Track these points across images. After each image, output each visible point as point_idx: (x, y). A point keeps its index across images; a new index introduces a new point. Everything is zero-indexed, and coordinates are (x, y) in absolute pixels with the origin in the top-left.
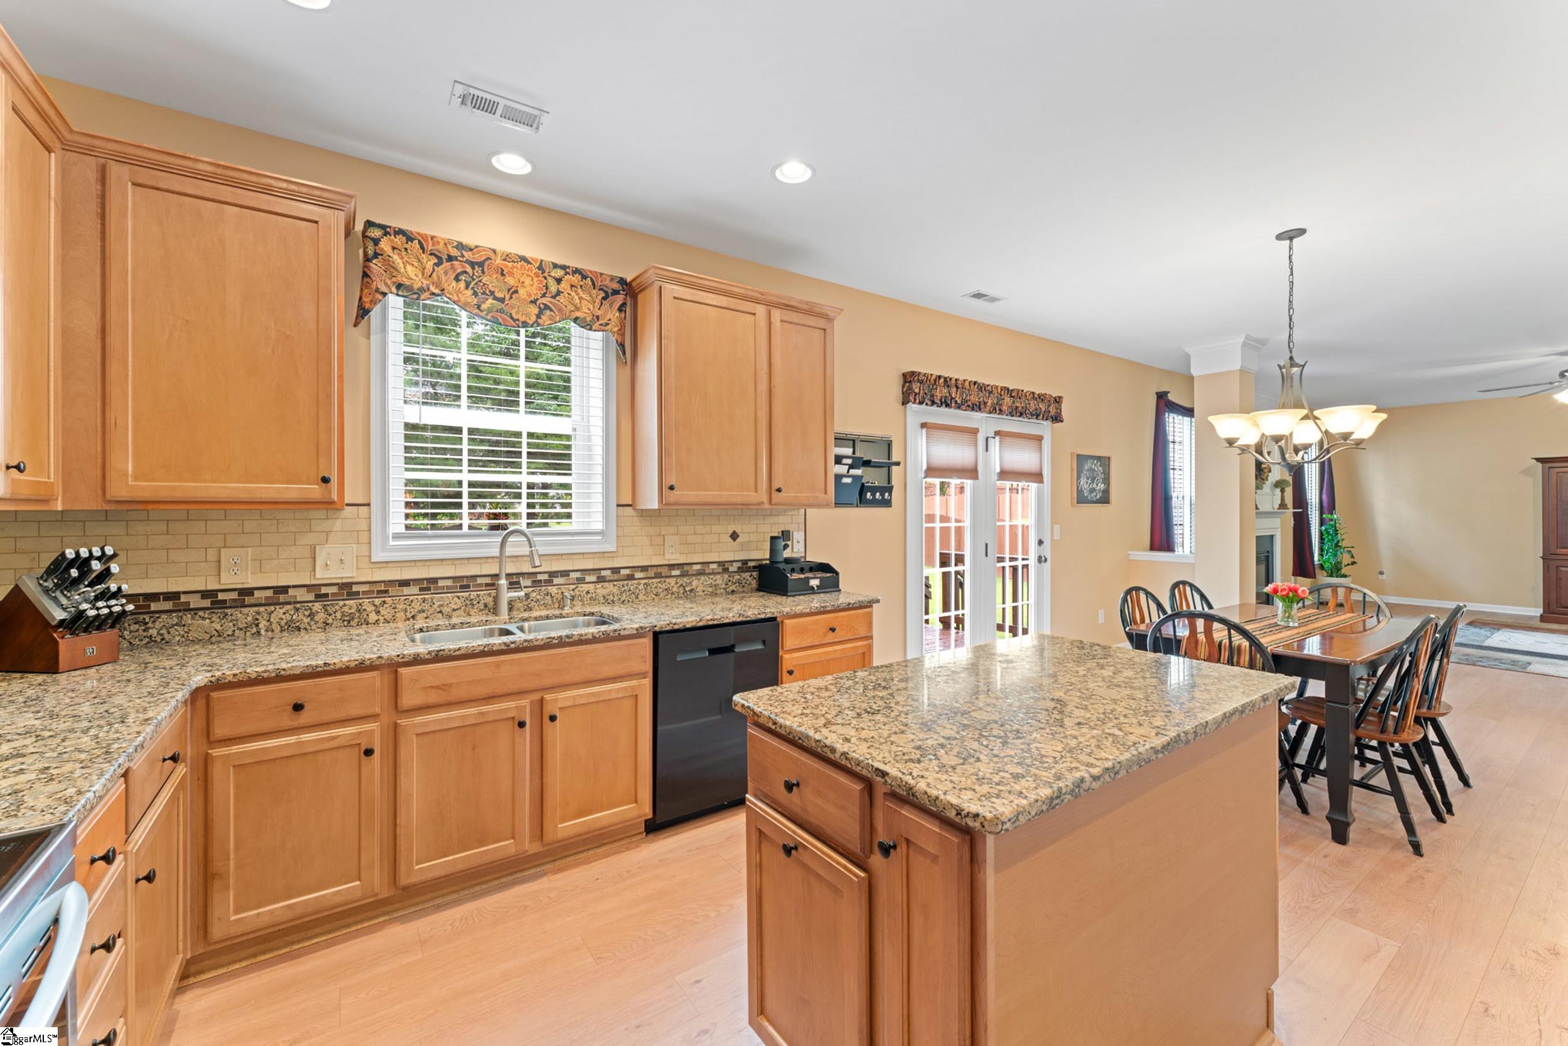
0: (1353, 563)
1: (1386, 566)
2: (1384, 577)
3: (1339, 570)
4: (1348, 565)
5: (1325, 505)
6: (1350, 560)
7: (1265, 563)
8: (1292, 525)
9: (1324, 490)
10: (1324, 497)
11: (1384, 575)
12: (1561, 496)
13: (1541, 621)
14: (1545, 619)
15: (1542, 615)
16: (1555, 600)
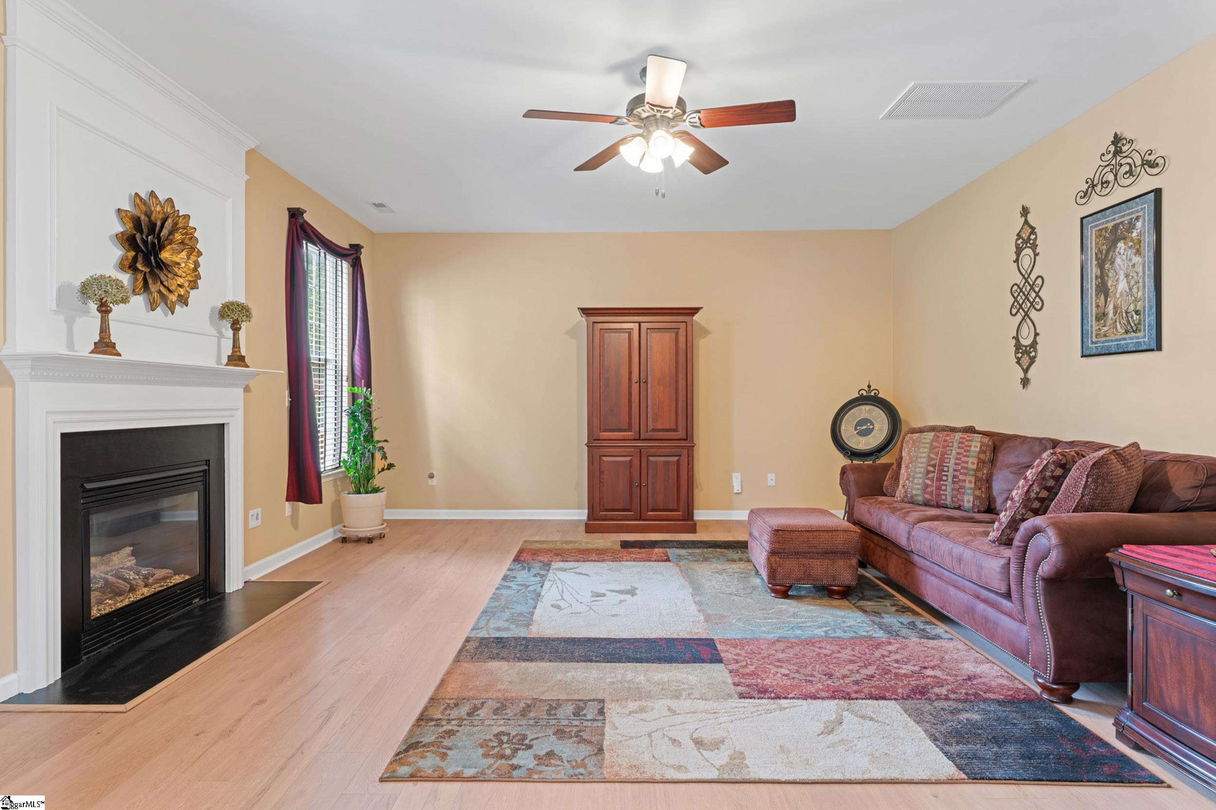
0: (391, 466)
1: (437, 466)
2: (434, 482)
3: (369, 477)
4: (383, 470)
5: (358, 372)
6: (385, 464)
7: (200, 486)
8: (287, 404)
9: (357, 347)
10: (357, 358)
11: (434, 479)
12: (604, 361)
13: (587, 532)
14: (590, 529)
15: (586, 524)
16: (598, 501)
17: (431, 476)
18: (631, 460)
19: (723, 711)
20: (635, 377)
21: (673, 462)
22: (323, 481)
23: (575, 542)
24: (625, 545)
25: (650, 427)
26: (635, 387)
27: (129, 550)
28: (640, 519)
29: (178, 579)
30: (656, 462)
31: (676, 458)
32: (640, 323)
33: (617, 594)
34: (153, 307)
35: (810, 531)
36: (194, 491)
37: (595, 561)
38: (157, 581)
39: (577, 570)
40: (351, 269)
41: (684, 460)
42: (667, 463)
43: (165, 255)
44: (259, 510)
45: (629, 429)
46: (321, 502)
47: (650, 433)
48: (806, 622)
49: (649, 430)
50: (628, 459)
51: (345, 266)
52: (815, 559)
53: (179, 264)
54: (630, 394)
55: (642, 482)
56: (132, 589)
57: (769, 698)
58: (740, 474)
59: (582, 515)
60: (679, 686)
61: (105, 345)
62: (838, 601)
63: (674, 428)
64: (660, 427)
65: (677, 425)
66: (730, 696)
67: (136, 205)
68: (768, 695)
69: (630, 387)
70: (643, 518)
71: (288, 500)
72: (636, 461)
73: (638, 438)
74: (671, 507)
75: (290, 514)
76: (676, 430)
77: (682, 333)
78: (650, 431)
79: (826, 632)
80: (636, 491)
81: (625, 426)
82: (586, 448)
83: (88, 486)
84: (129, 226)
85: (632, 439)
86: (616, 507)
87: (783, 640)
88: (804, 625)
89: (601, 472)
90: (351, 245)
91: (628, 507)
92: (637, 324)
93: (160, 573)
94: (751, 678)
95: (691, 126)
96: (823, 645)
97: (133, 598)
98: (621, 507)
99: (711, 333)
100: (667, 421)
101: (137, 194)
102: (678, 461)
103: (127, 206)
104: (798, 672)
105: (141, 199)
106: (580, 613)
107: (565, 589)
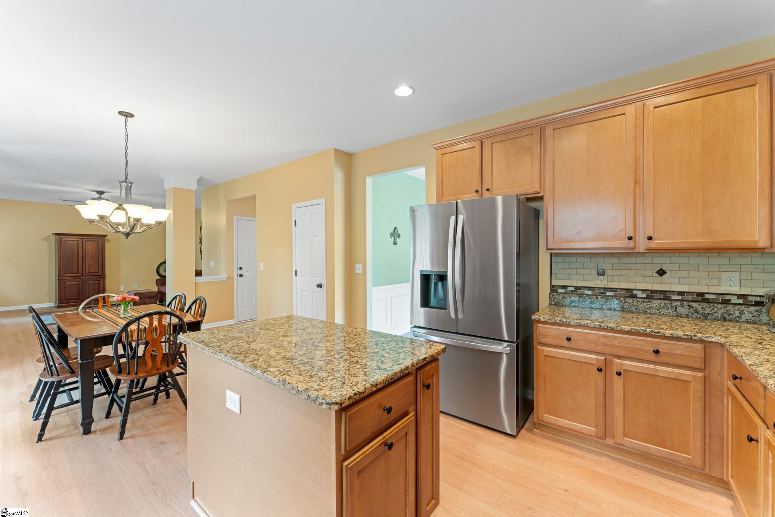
12: (65, 251)
13: (58, 308)
15: (58, 305)
16: (63, 297)
18: (78, 283)
20: (80, 256)
25: (87, 272)
26: (80, 259)
30: (90, 283)
31: (98, 281)
32: (82, 239)
41: (101, 282)
42: (94, 283)
45: (78, 273)
47: (87, 274)
54: (78, 262)
55: (84, 290)
58: (123, 285)
64: (91, 272)
65: (98, 271)
69: (78, 259)
72: (81, 283)
73: (82, 275)
77: (100, 242)
80: (81, 293)
81: (76, 272)
82: (58, 280)
85: (79, 276)
86: (72, 299)
89: (65, 287)
91: (77, 298)
98: (74, 298)
99: (113, 243)
100: (94, 270)
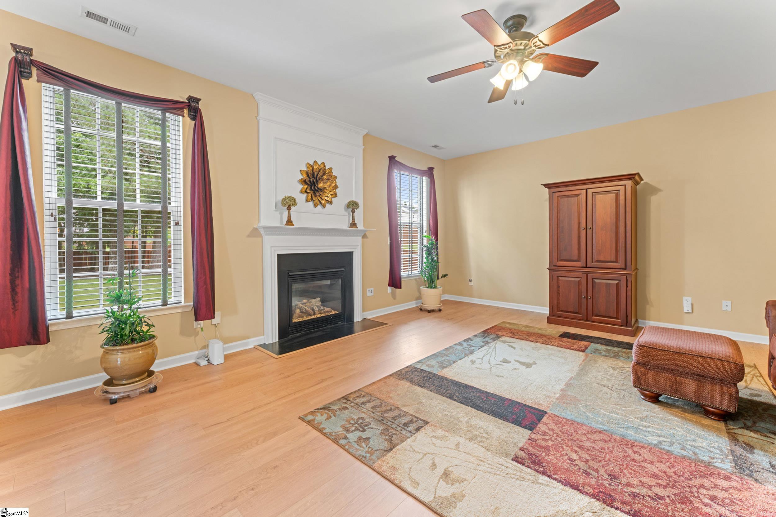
0: (446, 275)
1: (474, 276)
2: (472, 284)
4: (442, 277)
5: (431, 228)
8: (389, 244)
9: (431, 216)
10: (431, 222)
11: (472, 282)
12: (560, 216)
13: (548, 322)
14: (550, 321)
15: (548, 318)
16: (556, 305)
17: (470, 281)
18: (580, 280)
19: (489, 462)
20: (583, 225)
21: (614, 284)
22: (402, 280)
23: (530, 327)
24: (565, 335)
25: (595, 259)
26: (583, 233)
27: (319, 299)
28: (587, 320)
29: (333, 312)
30: (600, 283)
31: (617, 282)
32: (587, 189)
33: (519, 364)
34: (315, 206)
35: (677, 352)
36: (339, 278)
37: (531, 341)
38: (325, 312)
39: (511, 344)
40: (429, 179)
41: (623, 283)
42: (608, 284)
43: (321, 185)
44: (372, 289)
45: (579, 260)
46: (401, 288)
47: (595, 263)
48: (649, 427)
49: (593, 261)
50: (578, 279)
51: (425, 179)
52: (683, 377)
53: (326, 188)
54: (579, 237)
55: (588, 295)
56: (314, 314)
57: (535, 470)
58: (691, 298)
59: (546, 311)
60: (481, 433)
61: (289, 222)
62: (713, 421)
63: (615, 260)
64: (602, 259)
65: (617, 259)
66: (507, 455)
67: (307, 167)
68: (537, 467)
69: (579, 232)
70: (588, 320)
71: (389, 285)
72: (584, 281)
73: (585, 266)
74: (611, 315)
75: (391, 292)
76: (616, 262)
77: (622, 193)
78: (595, 262)
79: (660, 442)
80: (584, 301)
81: (576, 258)
82: (548, 271)
83: (290, 274)
84: (305, 176)
85: (581, 266)
86: (569, 310)
87: (606, 433)
88: (644, 429)
89: (558, 287)
90: (428, 168)
91: (577, 311)
92: (585, 191)
93: (327, 309)
94: (540, 450)
95: (538, 48)
96: (642, 451)
97: (313, 317)
98: (573, 311)
99: (662, 191)
100: (608, 256)
101: (308, 163)
102: (618, 284)
103: (304, 168)
104: (587, 461)
105: (310, 165)
106: (481, 369)
107: (490, 354)
